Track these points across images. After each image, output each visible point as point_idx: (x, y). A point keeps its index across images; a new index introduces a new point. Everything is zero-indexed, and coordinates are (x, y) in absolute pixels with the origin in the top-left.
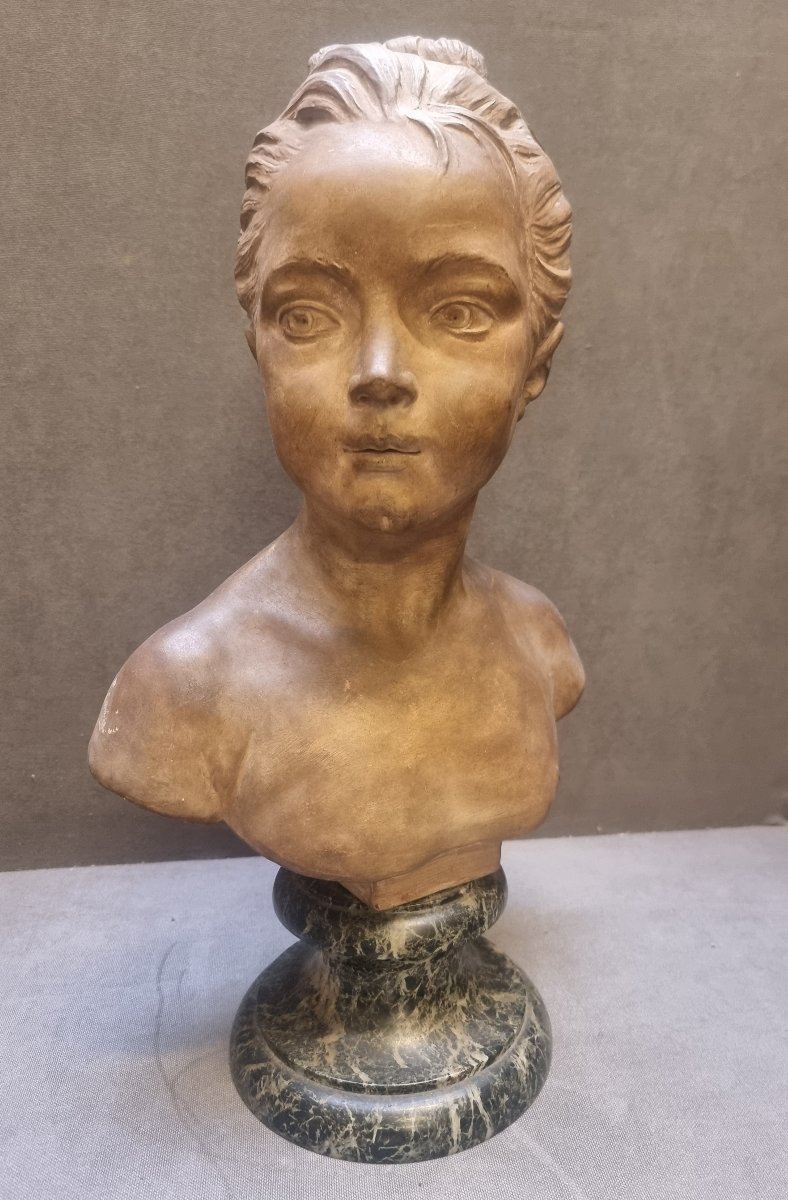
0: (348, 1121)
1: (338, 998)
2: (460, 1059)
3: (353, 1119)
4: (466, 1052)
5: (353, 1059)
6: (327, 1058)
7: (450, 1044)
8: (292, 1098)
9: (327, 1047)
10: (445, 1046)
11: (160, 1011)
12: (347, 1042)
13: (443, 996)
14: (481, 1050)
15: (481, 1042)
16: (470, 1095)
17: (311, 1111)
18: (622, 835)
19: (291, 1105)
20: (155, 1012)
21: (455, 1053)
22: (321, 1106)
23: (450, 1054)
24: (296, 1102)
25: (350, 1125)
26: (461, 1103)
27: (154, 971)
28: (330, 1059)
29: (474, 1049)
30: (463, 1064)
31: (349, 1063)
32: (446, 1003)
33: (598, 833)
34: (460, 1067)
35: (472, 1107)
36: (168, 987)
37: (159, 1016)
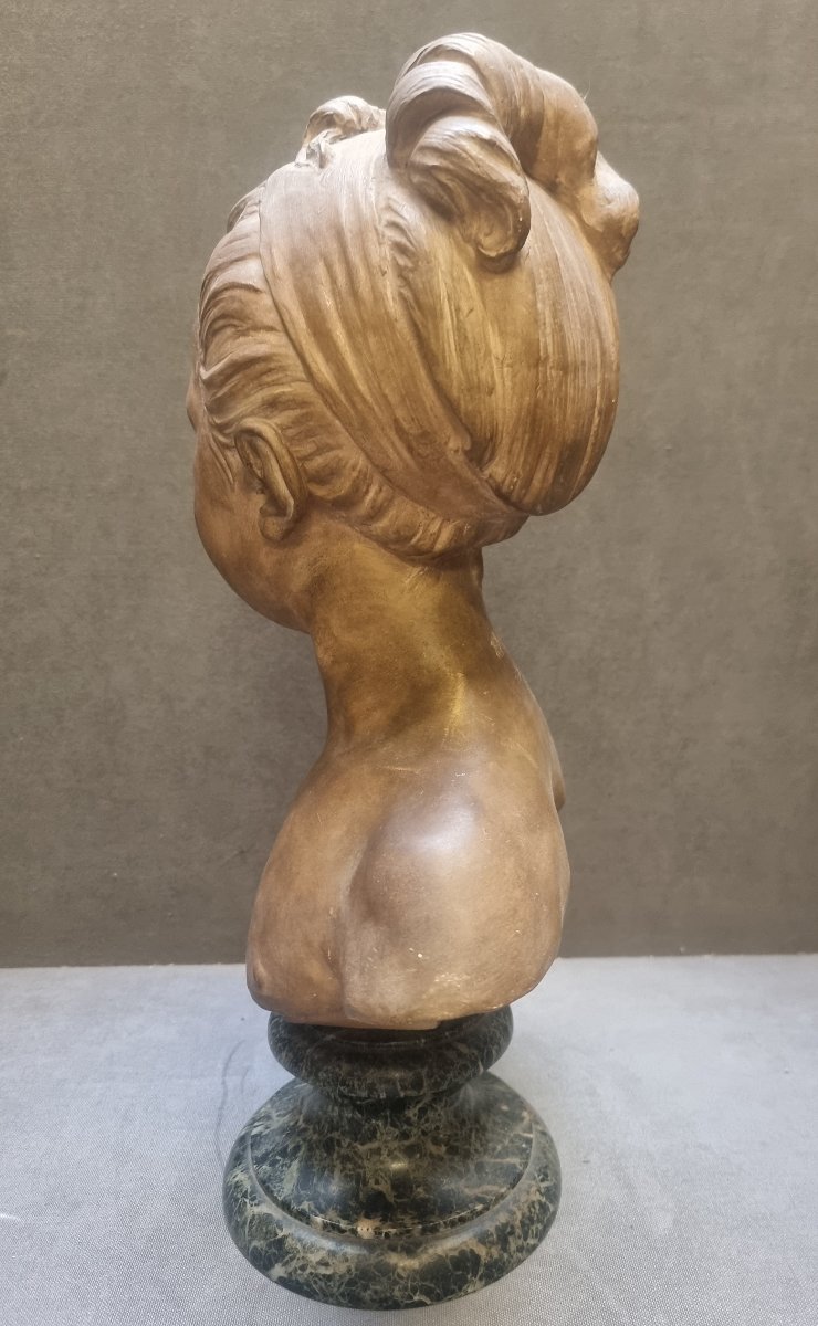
11: (223, 1103)
18: (707, 958)
20: (218, 1105)
27: (220, 1066)
33: (680, 954)
36: (233, 1081)
37: (221, 1108)
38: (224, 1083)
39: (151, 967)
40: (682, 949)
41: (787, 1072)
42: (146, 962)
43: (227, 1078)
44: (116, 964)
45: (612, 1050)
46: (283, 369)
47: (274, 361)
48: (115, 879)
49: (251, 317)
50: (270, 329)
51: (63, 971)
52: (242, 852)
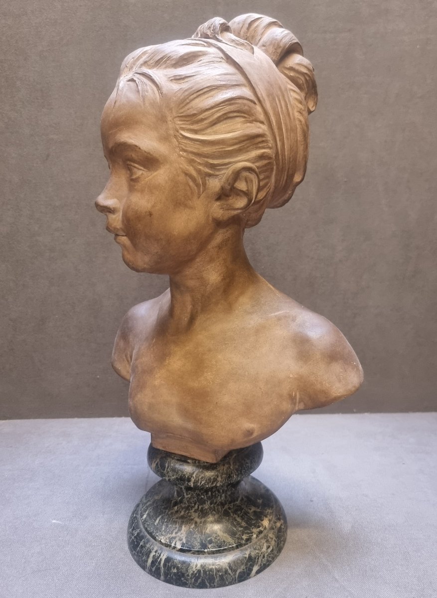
2: (171, 539)
4: (177, 539)
7: (176, 530)
10: (174, 530)
13: (189, 510)
14: (183, 543)
15: (187, 541)
16: (162, 555)
18: (367, 414)
21: (174, 535)
23: (172, 534)
26: (157, 554)
29: (180, 540)
30: (170, 541)
32: (189, 514)
34: (168, 541)
35: (159, 560)
39: (114, 418)
41: (404, 464)
42: (112, 416)
44: (99, 417)
46: (266, 141)
47: (264, 137)
48: (98, 379)
49: (254, 115)
50: (262, 122)
51: (76, 420)
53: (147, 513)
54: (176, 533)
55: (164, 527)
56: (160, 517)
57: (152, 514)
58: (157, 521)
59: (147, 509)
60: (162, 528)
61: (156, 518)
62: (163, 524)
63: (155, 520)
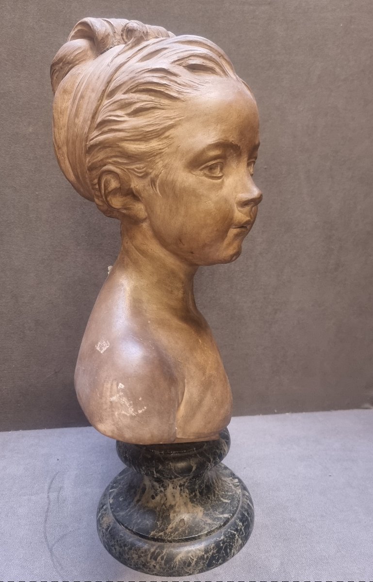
0: (235, 535)
1: (190, 498)
3: (236, 533)
5: (215, 514)
6: (207, 522)
8: (210, 548)
9: (203, 519)
11: (48, 508)
12: (207, 511)
17: (222, 545)
18: (287, 414)
19: (212, 551)
20: (46, 510)
22: (223, 540)
24: (213, 548)
25: (236, 536)
27: (46, 487)
28: (209, 521)
31: (216, 516)
33: (275, 413)
36: (53, 496)
37: (47, 512)
38: (48, 497)
40: (276, 411)
43: (50, 494)
45: (244, 468)
52: (56, 372)
53: (221, 516)
54: (229, 484)
55: (229, 494)
56: (222, 499)
57: (221, 510)
58: (226, 501)
59: (218, 518)
60: (231, 495)
61: (224, 503)
62: (227, 495)
63: (226, 503)
